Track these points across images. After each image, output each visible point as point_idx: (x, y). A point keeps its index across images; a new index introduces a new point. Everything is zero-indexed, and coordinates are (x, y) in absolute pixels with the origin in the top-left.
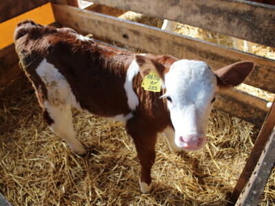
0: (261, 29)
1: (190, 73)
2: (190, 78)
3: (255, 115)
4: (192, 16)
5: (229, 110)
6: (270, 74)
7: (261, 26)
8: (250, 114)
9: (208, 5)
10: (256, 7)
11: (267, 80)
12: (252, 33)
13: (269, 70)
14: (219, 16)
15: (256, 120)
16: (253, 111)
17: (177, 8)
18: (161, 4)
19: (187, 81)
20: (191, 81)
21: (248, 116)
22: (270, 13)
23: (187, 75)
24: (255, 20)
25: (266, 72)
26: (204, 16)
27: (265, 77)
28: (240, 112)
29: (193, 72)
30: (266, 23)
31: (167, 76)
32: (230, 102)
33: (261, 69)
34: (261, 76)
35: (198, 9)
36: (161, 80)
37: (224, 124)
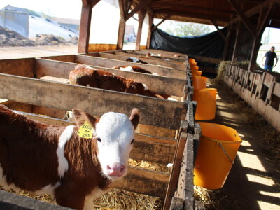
0: (152, 115)
1: (116, 120)
2: (116, 123)
3: (156, 187)
4: (99, 108)
5: (133, 188)
6: (163, 148)
7: (152, 112)
8: (152, 187)
9: (112, 99)
10: (147, 99)
11: (161, 155)
12: (146, 118)
13: (162, 146)
14: (120, 107)
15: (157, 192)
16: (154, 184)
17: (86, 102)
18: (71, 99)
19: (113, 126)
20: (116, 125)
21: (151, 190)
22: (157, 102)
23: (113, 122)
24: (147, 108)
25: (160, 148)
26: (108, 108)
27: (159, 152)
28: (143, 188)
29: (118, 120)
30: (155, 110)
31: (98, 125)
32: (134, 180)
33: (155, 146)
34: (156, 151)
35: (103, 102)
36: (93, 129)
37: (130, 204)
